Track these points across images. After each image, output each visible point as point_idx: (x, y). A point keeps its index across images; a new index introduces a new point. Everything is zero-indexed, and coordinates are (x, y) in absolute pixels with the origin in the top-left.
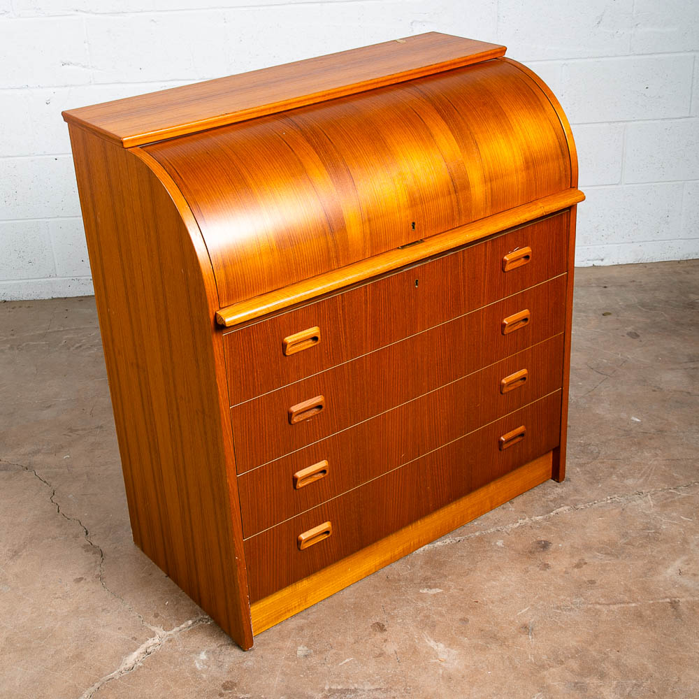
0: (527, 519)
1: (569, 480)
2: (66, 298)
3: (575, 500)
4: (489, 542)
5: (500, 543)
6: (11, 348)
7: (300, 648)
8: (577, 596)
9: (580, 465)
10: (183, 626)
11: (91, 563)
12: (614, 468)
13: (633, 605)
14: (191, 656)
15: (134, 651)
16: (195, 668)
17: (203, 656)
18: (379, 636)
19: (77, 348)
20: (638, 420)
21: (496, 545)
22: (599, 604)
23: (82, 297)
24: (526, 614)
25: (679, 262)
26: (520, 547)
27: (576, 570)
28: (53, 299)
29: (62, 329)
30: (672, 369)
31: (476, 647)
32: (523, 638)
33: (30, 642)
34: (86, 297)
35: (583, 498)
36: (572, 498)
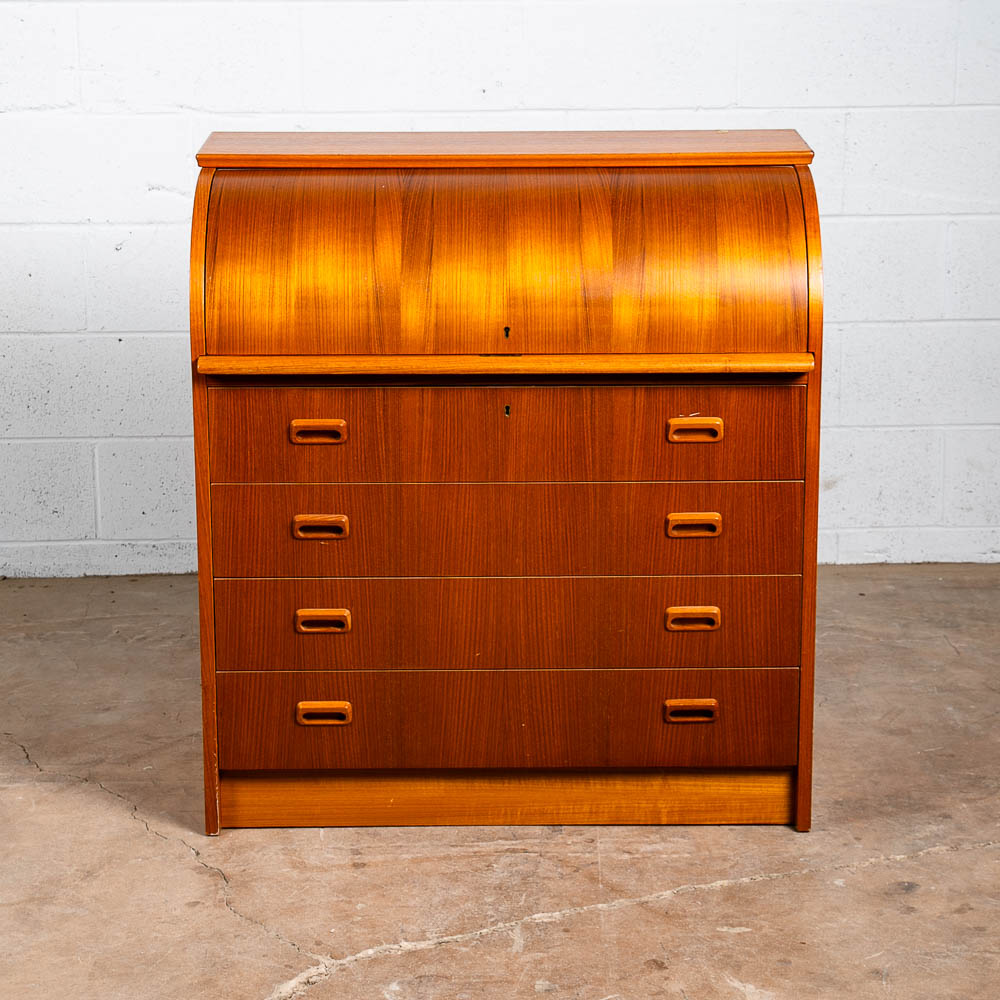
0: (882, 857)
1: (949, 817)
2: (107, 577)
3: (959, 839)
4: (823, 880)
5: (839, 882)
6: (28, 637)
7: (540, 982)
8: (956, 943)
9: (968, 801)
10: (360, 955)
11: (210, 886)
14: (376, 986)
15: (290, 979)
18: (656, 974)
19: (139, 640)
21: (833, 884)
22: (990, 952)
23: (136, 575)
24: (878, 959)
26: (869, 888)
27: (956, 915)
28: (86, 576)
29: (108, 616)
31: (803, 990)
32: (874, 983)
33: (132, 968)
34: (141, 576)
35: (971, 838)
36: (953, 837)
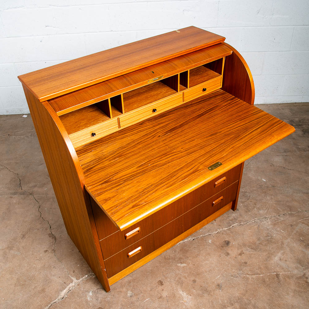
0: (221, 229)
1: (238, 210)
3: (240, 220)
4: (206, 240)
5: (210, 241)
6: (31, 135)
7: (129, 292)
8: (240, 270)
9: (242, 203)
10: (84, 278)
11: (51, 243)
12: (255, 204)
13: (262, 275)
14: (86, 293)
15: (64, 289)
16: (87, 300)
17: (91, 294)
18: (160, 288)
20: (265, 180)
21: (208, 242)
22: (248, 275)
24: (219, 279)
25: (280, 104)
26: (218, 243)
27: (239, 256)
30: (278, 155)
31: (198, 295)
32: (217, 291)
33: (25, 281)
35: (243, 219)
36: (239, 219)
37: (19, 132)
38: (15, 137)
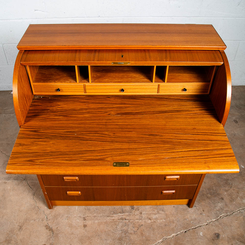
0: (210, 220)
4: (197, 233)
5: (201, 234)
9: (226, 191)
12: (238, 193)
20: (243, 167)
21: (200, 235)
26: (209, 236)
35: (229, 209)
36: (225, 209)
37: (8, 110)
38: (5, 115)
